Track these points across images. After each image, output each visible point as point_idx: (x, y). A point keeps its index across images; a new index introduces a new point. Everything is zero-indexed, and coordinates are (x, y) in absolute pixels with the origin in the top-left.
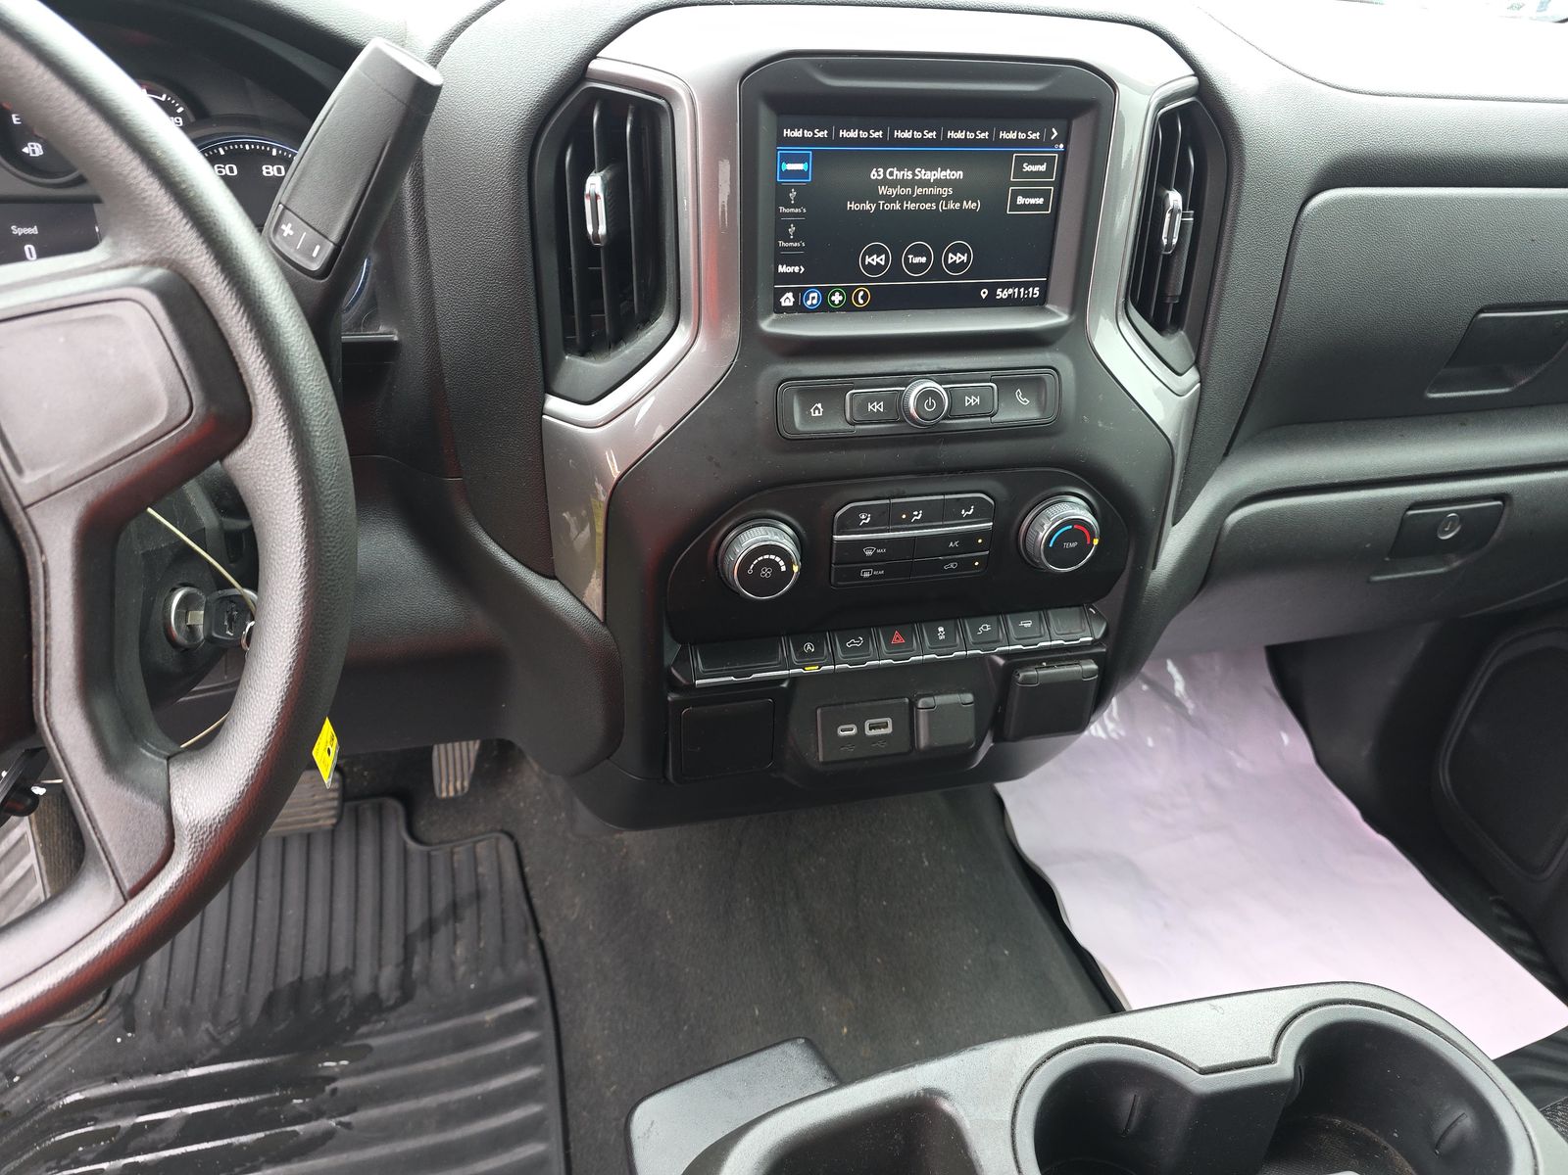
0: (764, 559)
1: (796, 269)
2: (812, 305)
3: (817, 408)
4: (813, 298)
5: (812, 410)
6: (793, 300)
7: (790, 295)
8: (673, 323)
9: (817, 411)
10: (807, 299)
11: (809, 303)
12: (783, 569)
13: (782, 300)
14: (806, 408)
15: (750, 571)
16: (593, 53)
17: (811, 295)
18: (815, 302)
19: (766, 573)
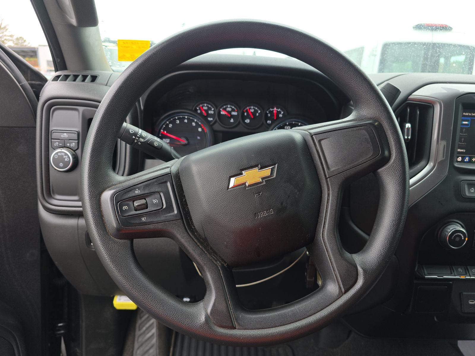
0: (457, 235)
1: (463, 150)
2: (466, 161)
3: (472, 189)
4: (467, 159)
5: (471, 190)
6: (461, 159)
7: (460, 158)
8: (426, 163)
9: (472, 190)
10: (465, 159)
11: (465, 160)
12: (463, 238)
13: (458, 159)
14: (469, 189)
15: (453, 238)
16: (410, 94)
17: (466, 158)
18: (467, 160)
19: (458, 239)
